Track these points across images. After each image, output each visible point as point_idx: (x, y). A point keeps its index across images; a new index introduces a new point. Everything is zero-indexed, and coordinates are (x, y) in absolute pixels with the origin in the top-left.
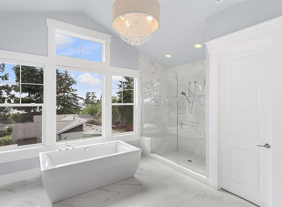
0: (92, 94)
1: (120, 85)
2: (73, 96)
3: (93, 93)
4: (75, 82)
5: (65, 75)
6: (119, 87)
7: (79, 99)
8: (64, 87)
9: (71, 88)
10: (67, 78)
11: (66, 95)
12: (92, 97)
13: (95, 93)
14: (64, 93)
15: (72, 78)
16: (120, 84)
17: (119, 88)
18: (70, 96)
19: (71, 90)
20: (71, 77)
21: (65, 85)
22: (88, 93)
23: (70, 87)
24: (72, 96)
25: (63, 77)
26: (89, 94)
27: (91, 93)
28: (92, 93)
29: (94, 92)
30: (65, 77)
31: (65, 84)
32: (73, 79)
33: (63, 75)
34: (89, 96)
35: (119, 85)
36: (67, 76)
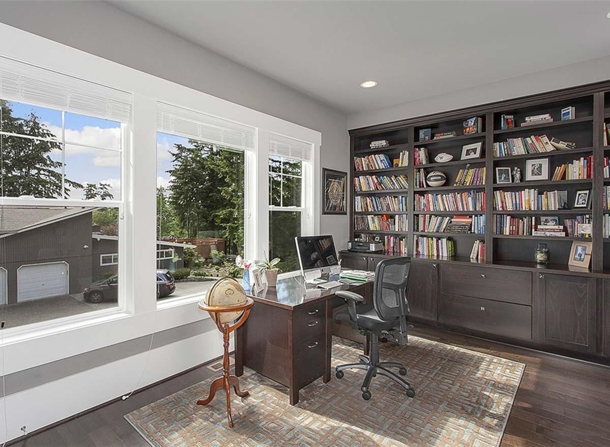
0: (102, 188)
1: (175, 153)
2: (54, 179)
3: (104, 186)
4: (58, 144)
5: (32, 123)
6: (174, 158)
7: (70, 185)
8: (27, 152)
9: (47, 158)
10: (36, 131)
11: (34, 176)
12: (101, 196)
13: (109, 185)
14: (29, 170)
15: (51, 133)
16: (176, 151)
17: (174, 161)
18: (45, 178)
19: (48, 162)
20: (48, 131)
21: (31, 148)
22: (91, 186)
23: (45, 156)
24: (51, 177)
25: (25, 128)
26: (93, 188)
27: (98, 186)
28: (101, 185)
29: (107, 184)
30: (29, 129)
31: (30, 146)
32: (55, 136)
33: (23, 123)
34: (92, 192)
35: (173, 155)
36: (38, 127)
